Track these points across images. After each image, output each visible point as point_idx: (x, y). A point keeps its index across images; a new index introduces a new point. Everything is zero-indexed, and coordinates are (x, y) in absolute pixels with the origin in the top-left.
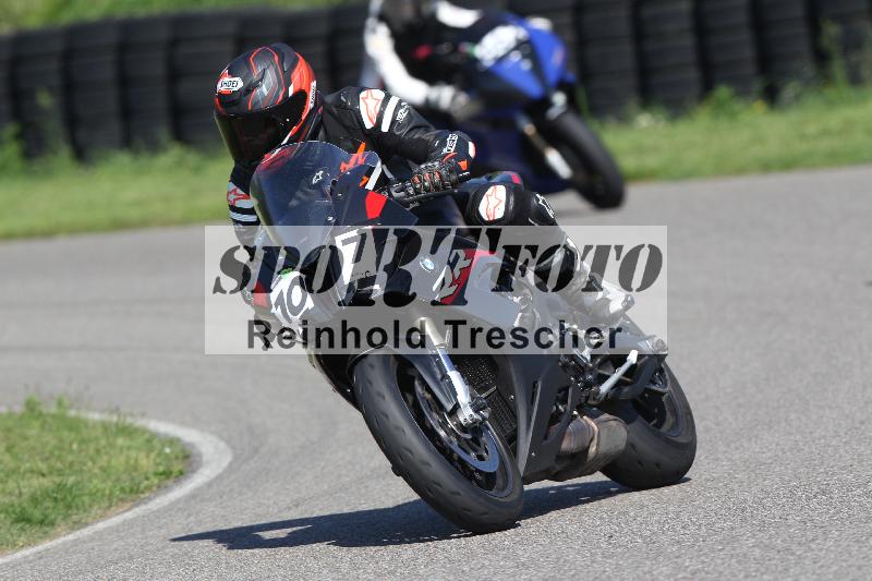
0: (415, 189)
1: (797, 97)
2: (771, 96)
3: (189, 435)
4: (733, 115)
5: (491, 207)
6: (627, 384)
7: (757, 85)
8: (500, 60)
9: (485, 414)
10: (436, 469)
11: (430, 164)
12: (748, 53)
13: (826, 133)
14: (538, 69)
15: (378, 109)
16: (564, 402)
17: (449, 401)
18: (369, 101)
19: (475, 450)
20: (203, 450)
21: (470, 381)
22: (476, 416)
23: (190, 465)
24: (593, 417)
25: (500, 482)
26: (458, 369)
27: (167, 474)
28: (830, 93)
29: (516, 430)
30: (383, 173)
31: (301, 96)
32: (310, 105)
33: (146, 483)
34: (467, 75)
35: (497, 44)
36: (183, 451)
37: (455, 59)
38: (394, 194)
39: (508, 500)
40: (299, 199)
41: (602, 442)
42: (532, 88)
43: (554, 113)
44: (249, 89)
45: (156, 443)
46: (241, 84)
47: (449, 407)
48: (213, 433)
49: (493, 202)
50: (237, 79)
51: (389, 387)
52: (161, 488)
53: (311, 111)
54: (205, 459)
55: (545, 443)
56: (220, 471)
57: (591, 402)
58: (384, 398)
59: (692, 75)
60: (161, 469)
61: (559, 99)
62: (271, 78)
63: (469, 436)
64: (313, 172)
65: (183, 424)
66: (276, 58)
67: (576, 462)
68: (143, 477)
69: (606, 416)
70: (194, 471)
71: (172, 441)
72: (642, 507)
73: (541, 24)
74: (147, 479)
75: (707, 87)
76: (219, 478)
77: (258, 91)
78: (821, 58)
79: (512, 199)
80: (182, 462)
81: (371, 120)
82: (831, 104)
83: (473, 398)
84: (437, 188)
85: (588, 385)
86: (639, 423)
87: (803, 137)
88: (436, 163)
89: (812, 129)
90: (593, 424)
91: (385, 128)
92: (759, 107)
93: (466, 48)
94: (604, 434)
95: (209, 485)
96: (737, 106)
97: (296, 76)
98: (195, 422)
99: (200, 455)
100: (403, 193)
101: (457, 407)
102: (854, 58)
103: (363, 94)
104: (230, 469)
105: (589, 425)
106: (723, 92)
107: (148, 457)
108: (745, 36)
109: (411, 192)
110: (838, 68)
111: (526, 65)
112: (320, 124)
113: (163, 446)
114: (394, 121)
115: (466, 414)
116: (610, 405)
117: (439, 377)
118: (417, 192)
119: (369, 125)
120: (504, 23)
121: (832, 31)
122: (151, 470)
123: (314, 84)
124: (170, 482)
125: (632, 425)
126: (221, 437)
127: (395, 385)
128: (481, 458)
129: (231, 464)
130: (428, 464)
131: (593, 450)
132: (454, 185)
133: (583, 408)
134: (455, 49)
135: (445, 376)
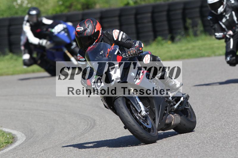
0: (129, 55)
1: (180, 40)
2: (173, 39)
3: (14, 132)
4: (162, 45)
5: (146, 60)
6: (180, 106)
7: (169, 36)
8: (59, 33)
9: (148, 113)
10: (136, 127)
11: (132, 49)
12: (166, 27)
13: (187, 49)
14: (69, 35)
15: (118, 35)
16: (166, 110)
17: (139, 109)
18: (115, 33)
19: (146, 122)
20: (18, 136)
21: (144, 104)
22: (146, 113)
23: (14, 140)
24: (173, 114)
25: (152, 130)
26: (141, 101)
27: (8, 143)
28: (189, 38)
29: (155, 117)
30: (118, 51)
31: (98, 32)
32: (100, 34)
33: (2, 145)
34: (50, 37)
35: (58, 29)
36: (12, 136)
37: (47, 32)
38: (123, 56)
39: (154, 135)
40: (97, 58)
41: (175, 121)
42: (68, 41)
43: (73, 47)
44: (85, 30)
45: (5, 134)
46: (83, 29)
47: (139, 111)
48: (20, 131)
49: (147, 59)
50: (82, 27)
51: (124, 105)
52: (6, 147)
53: (101, 35)
54: (18, 138)
55: (162, 121)
56: (23, 142)
57: (172, 110)
58: (123, 108)
59: (151, 33)
60: (6, 141)
61: (74, 44)
62: (90, 27)
63: (144, 119)
64: (100, 51)
65: (12, 129)
66: (92, 22)
67: (168, 126)
68: (1, 143)
69: (175, 114)
70: (15, 142)
71: (9, 134)
72: (138, 151)
73: (70, 24)
74: (3, 144)
75: (155, 37)
76: (22, 144)
77: (87, 31)
78: (186, 29)
79: (152, 58)
80: (12, 139)
81: (116, 38)
82: (189, 41)
83: (145, 109)
84: (134, 55)
85: (172, 106)
86: (183, 116)
87: (181, 50)
88: (134, 48)
89: (183, 48)
90: (173, 116)
91: (120, 40)
92: (170, 42)
93: (50, 29)
94: (175, 119)
95: (20, 145)
96: (163, 42)
97: (97, 27)
98: (15, 128)
99: (17, 137)
100: (125, 56)
101: (141, 111)
102: (195, 29)
103: (114, 31)
104: (25, 141)
105: (172, 117)
106: (159, 38)
107: (3, 138)
108: (166, 23)
109: (128, 56)
110: (191, 31)
111: (66, 34)
112: (103, 39)
113: (7, 135)
114: (122, 38)
115: (144, 113)
116: (176, 111)
117: (137, 103)
118: (129, 56)
119: (115, 39)
120: (60, 23)
121: (189, 21)
122: (4, 141)
123: (101, 29)
124: (9, 145)
125: (182, 117)
126: (23, 132)
127: (126, 105)
128: (148, 124)
129: (26, 139)
130: (135, 126)
131: (173, 123)
132: (139, 54)
133: (170, 112)
134: (47, 30)
135: (138, 103)
